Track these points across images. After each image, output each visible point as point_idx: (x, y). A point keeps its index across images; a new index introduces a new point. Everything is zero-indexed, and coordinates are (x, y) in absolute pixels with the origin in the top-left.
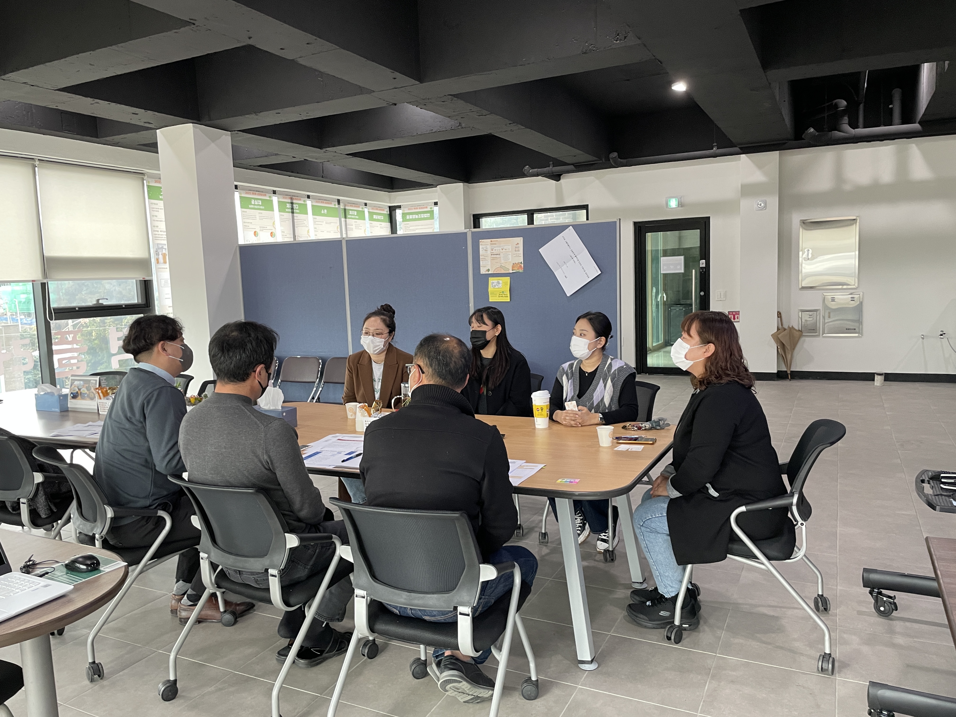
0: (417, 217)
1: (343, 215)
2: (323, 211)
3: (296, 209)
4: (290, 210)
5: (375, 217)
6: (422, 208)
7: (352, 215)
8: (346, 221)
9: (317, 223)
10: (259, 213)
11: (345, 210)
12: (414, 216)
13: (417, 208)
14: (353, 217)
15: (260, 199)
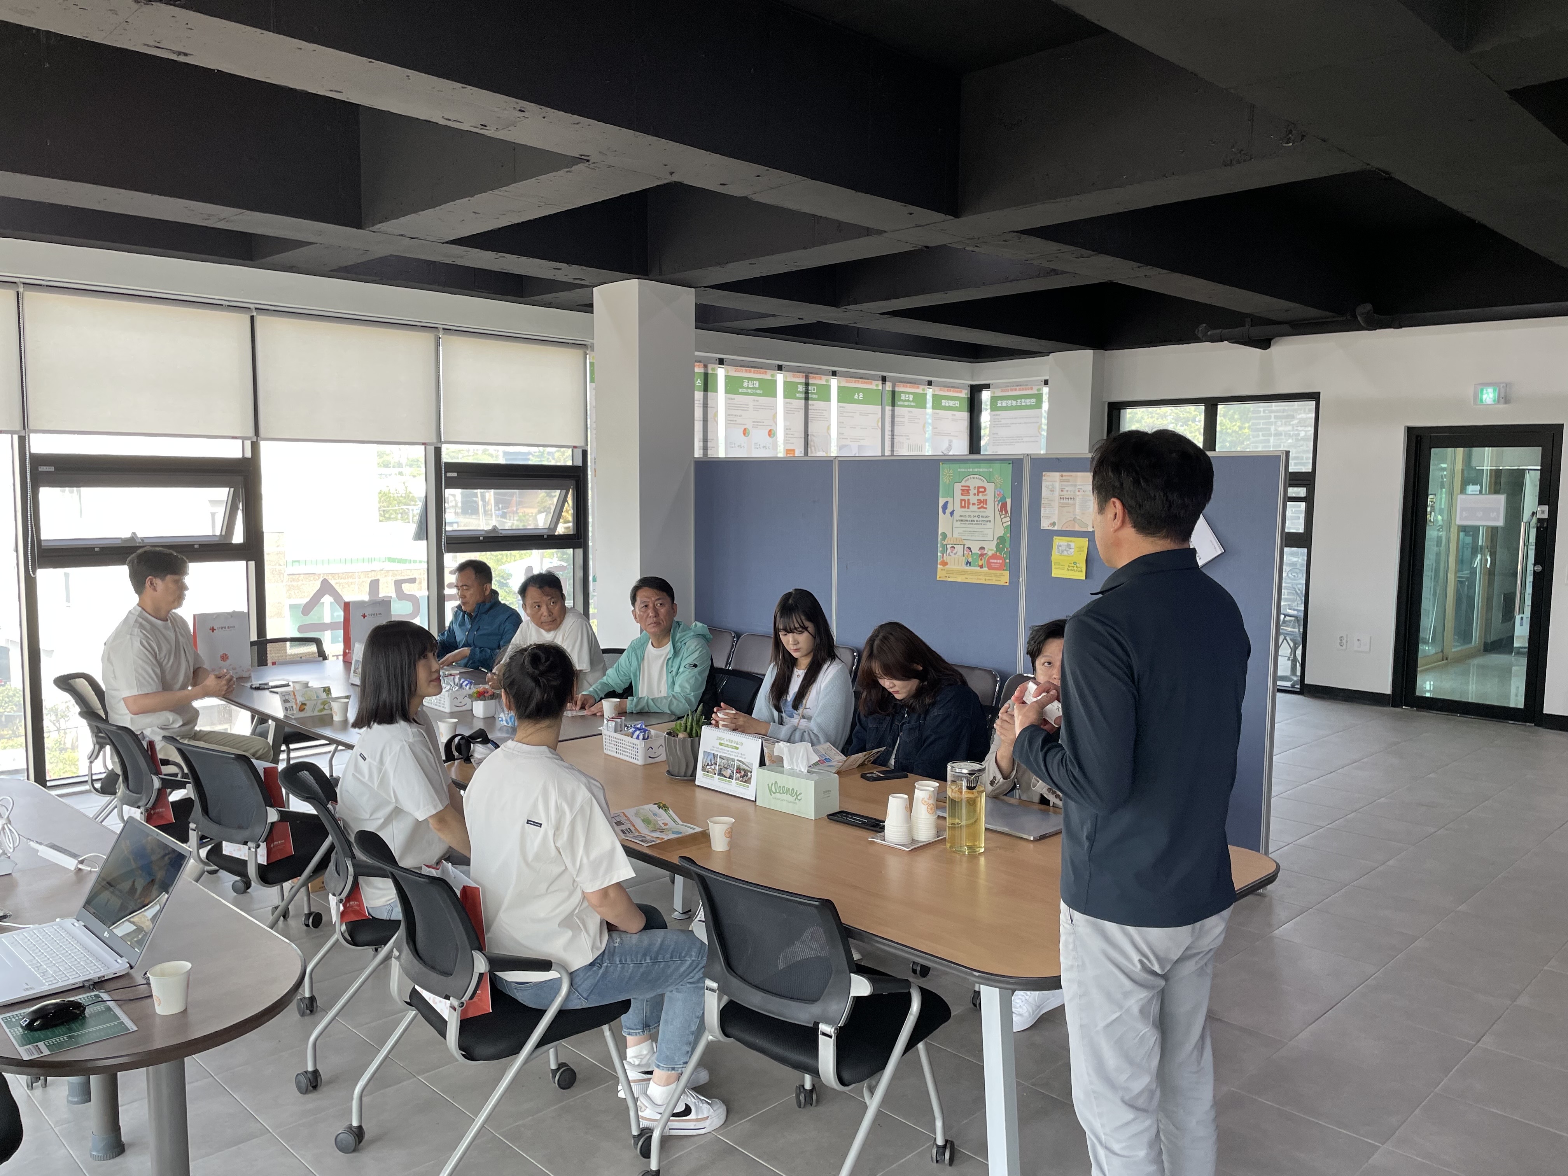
0: (1014, 403)
1: (890, 401)
2: (856, 395)
3: (813, 393)
4: (803, 395)
5: (944, 403)
6: (1023, 389)
7: (905, 401)
8: (893, 411)
9: (845, 414)
10: (754, 400)
11: (893, 393)
12: (1010, 401)
13: (1016, 390)
14: (906, 403)
15: (756, 379)
